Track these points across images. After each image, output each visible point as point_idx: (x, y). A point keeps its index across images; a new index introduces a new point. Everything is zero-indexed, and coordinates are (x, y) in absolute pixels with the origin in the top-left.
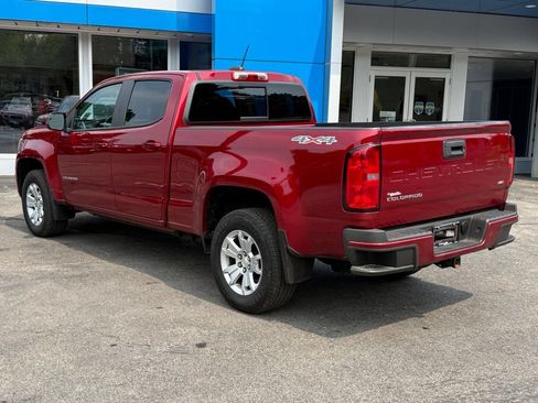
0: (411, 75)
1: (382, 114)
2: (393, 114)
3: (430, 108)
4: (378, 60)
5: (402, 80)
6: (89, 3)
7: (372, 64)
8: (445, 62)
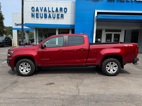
0: (113, 33)
1: (107, 40)
2: (110, 40)
3: (117, 39)
4: (106, 31)
5: (111, 34)
6: (57, 24)
8: (120, 31)
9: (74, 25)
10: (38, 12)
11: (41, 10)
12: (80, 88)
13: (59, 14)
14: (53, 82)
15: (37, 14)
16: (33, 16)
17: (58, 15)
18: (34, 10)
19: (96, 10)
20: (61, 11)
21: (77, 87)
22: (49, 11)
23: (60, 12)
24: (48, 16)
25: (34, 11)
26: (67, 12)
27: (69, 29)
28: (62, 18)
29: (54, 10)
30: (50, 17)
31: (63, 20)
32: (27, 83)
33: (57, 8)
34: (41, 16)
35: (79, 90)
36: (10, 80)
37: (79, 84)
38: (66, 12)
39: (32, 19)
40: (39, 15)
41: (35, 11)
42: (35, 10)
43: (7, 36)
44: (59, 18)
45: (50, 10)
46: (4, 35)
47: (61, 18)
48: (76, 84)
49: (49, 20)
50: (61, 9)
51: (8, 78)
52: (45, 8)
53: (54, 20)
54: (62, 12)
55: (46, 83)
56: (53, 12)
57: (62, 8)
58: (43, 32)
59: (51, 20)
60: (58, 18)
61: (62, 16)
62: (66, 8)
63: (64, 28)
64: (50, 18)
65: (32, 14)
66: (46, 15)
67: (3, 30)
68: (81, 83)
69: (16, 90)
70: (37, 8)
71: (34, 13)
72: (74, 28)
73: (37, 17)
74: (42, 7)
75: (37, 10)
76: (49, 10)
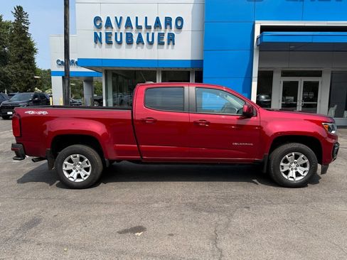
0: (301, 81)
1: (287, 98)
2: (292, 98)
3: (311, 95)
4: (285, 74)
5: (297, 83)
6: (159, 59)
7: (282, 76)
8: (319, 74)
9: (201, 62)
10: (110, 28)
11: (119, 25)
12: (222, 245)
13: (163, 34)
14: (143, 223)
15: (108, 35)
16: (97, 39)
17: (161, 35)
18: (101, 24)
19: (256, 22)
20: (168, 27)
21: (215, 240)
22: (139, 27)
23: (166, 28)
24: (135, 39)
25: (99, 27)
26: (183, 29)
27: (189, 72)
28: (171, 43)
29: (152, 23)
30: (140, 41)
31: (173, 48)
32: (65, 228)
33: (158, 18)
34: (119, 40)
35: (222, 255)
36: (20, 214)
37: (219, 229)
38: (180, 28)
39: (95, 47)
40: (113, 37)
41: (104, 28)
42: (104, 23)
43: (43, 91)
44: (163, 44)
45: (142, 23)
46: (36, 89)
47: (169, 44)
48: (212, 231)
49: (139, 48)
50: (168, 21)
51: (14, 210)
52: (128, 18)
53: (151, 48)
54: (171, 28)
55: (122, 228)
56: (148, 28)
57: (170, 19)
58: (126, 81)
59: (142, 48)
60: (161, 43)
61: (171, 39)
62: (180, 19)
63: (177, 70)
64: (140, 44)
65: (95, 34)
66: (129, 36)
67: (33, 78)
68: (227, 225)
69: (28, 253)
70: (108, 18)
71: (100, 33)
72: (202, 68)
73: (109, 43)
74: (121, 18)
75: (108, 24)
76: (139, 25)
